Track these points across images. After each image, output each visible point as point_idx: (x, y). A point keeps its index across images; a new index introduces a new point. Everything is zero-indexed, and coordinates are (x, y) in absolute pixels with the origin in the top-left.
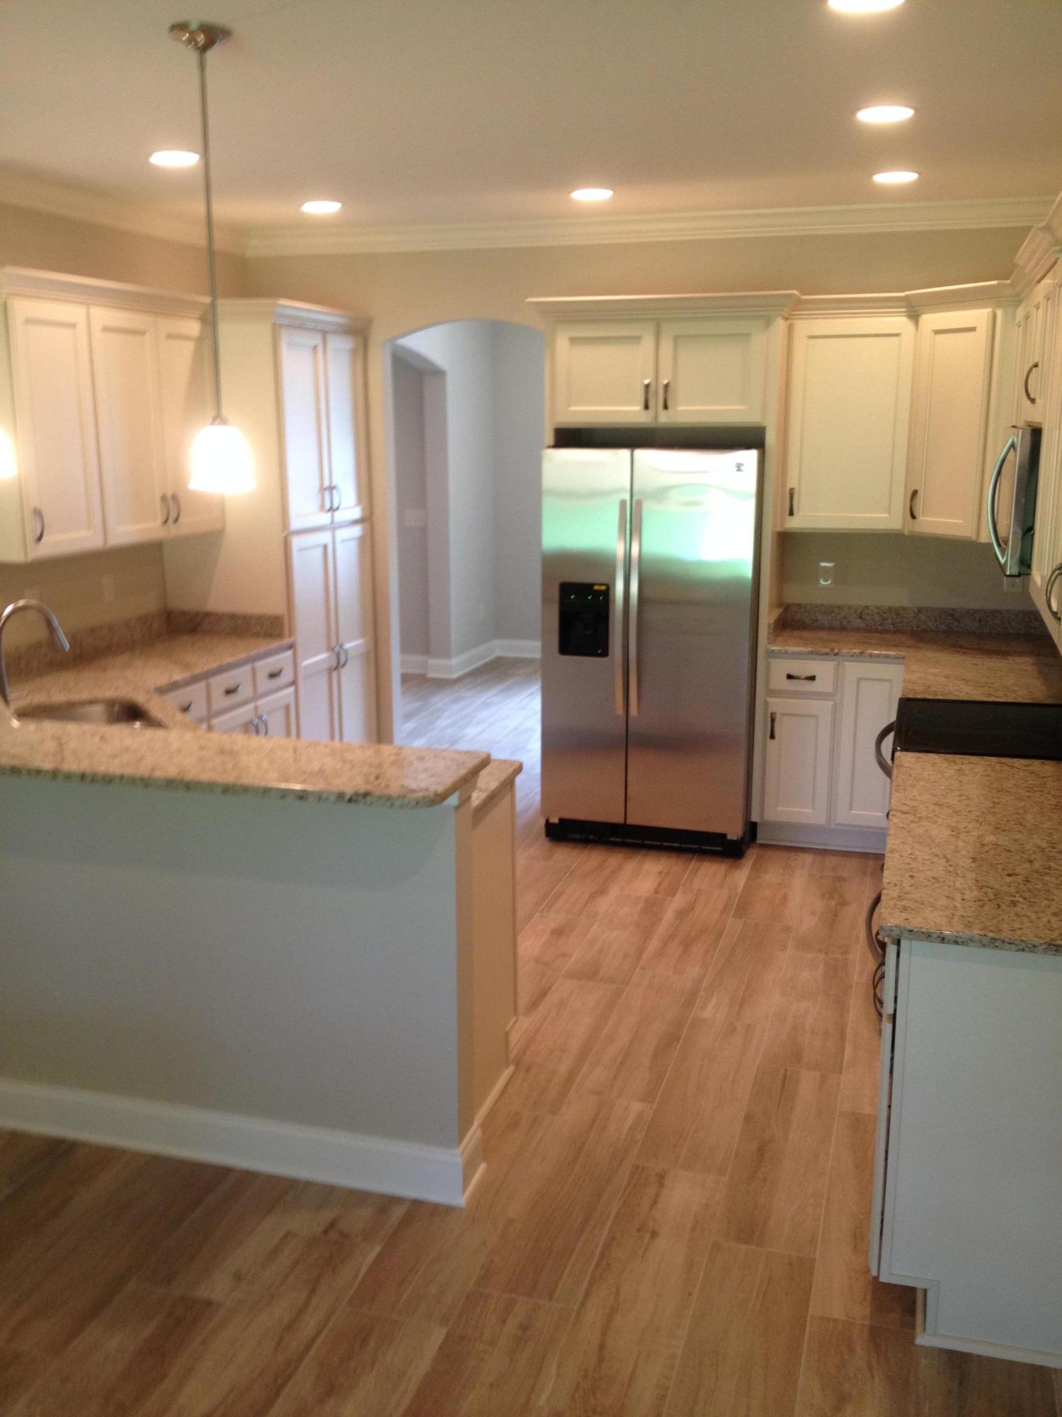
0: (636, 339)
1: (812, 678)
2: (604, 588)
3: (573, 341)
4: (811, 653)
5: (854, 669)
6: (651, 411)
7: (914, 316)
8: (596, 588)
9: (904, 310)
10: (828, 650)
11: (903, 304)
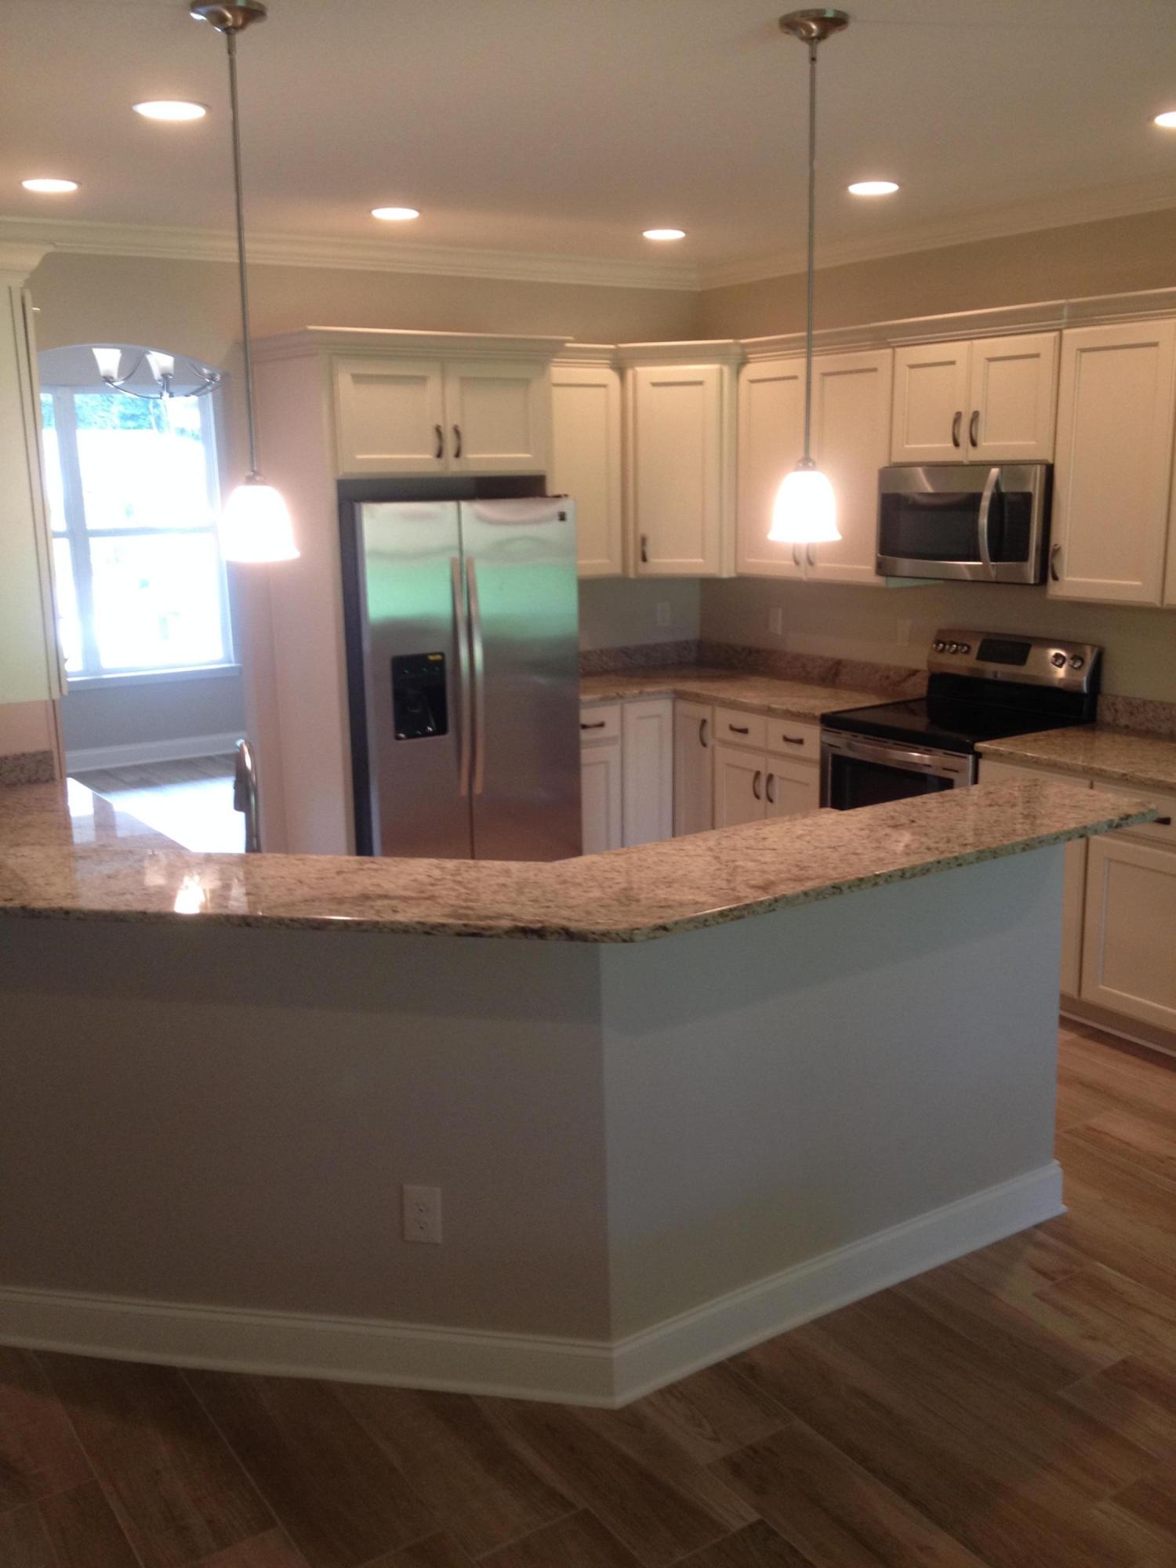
0: (422, 380)
1: (602, 725)
2: (439, 657)
3: (357, 378)
4: (602, 699)
5: (635, 710)
6: (442, 460)
7: (621, 371)
8: (431, 658)
9: (608, 362)
10: (614, 694)
11: (609, 356)
